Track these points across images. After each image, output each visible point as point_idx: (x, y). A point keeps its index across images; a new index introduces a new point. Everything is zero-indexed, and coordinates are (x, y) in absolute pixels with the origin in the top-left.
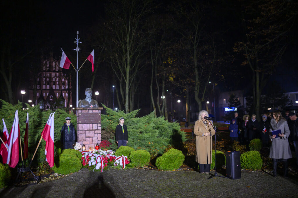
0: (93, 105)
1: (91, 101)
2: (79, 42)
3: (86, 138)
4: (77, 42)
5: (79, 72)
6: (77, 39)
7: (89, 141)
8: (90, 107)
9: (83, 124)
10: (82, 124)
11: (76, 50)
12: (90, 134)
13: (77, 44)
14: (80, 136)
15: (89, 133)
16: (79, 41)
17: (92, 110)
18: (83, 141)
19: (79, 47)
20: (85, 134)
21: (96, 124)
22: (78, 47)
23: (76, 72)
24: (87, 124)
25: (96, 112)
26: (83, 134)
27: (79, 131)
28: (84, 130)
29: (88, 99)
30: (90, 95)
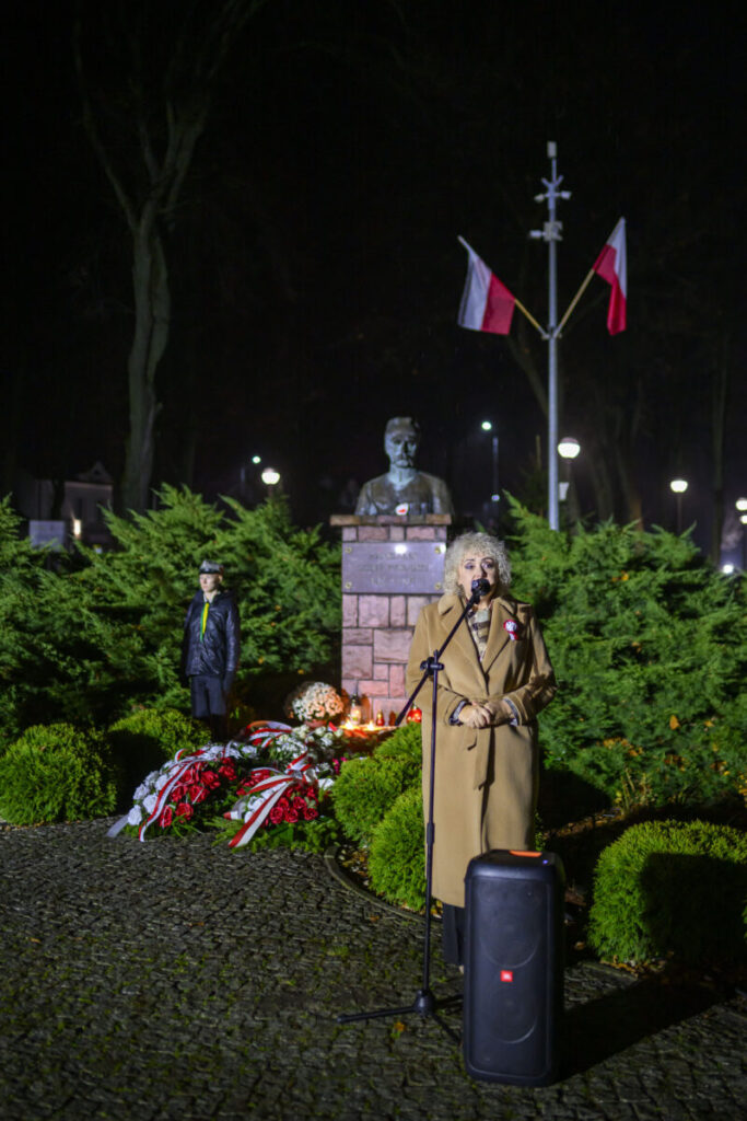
0: (409, 502)
1: (406, 481)
2: (557, 195)
3: (373, 663)
4: (552, 193)
5: (559, 341)
6: (550, 180)
7: (387, 681)
8: (395, 514)
9: (361, 598)
10: (358, 594)
11: (544, 234)
12: (393, 648)
13: (552, 206)
14: (349, 653)
15: (389, 639)
16: (561, 188)
17: (406, 526)
18: (361, 679)
19: (558, 218)
20: (372, 645)
21: (421, 601)
22: (552, 216)
23: (546, 343)
24: (379, 594)
25: (425, 539)
26: (359, 645)
27: (346, 628)
28: (365, 625)
29: (394, 472)
30: (398, 453)
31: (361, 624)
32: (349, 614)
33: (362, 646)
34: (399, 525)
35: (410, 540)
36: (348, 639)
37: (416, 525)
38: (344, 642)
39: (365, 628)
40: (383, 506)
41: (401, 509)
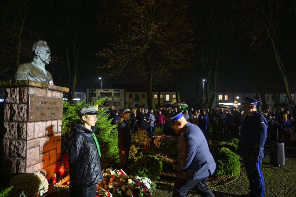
3: (40, 154)
7: (44, 160)
8: (49, 85)
9: (36, 123)
14: (31, 153)
17: (52, 91)
18: (35, 164)
20: (40, 146)
21: (56, 122)
24: (42, 121)
25: (58, 97)
26: (34, 147)
27: (29, 140)
28: (37, 137)
29: (41, 64)
30: (47, 58)
31: (36, 137)
32: (31, 133)
33: (36, 148)
34: (50, 89)
35: (54, 96)
36: (30, 146)
37: (55, 90)
38: (27, 148)
39: (37, 138)
40: (44, 79)
41: (51, 83)
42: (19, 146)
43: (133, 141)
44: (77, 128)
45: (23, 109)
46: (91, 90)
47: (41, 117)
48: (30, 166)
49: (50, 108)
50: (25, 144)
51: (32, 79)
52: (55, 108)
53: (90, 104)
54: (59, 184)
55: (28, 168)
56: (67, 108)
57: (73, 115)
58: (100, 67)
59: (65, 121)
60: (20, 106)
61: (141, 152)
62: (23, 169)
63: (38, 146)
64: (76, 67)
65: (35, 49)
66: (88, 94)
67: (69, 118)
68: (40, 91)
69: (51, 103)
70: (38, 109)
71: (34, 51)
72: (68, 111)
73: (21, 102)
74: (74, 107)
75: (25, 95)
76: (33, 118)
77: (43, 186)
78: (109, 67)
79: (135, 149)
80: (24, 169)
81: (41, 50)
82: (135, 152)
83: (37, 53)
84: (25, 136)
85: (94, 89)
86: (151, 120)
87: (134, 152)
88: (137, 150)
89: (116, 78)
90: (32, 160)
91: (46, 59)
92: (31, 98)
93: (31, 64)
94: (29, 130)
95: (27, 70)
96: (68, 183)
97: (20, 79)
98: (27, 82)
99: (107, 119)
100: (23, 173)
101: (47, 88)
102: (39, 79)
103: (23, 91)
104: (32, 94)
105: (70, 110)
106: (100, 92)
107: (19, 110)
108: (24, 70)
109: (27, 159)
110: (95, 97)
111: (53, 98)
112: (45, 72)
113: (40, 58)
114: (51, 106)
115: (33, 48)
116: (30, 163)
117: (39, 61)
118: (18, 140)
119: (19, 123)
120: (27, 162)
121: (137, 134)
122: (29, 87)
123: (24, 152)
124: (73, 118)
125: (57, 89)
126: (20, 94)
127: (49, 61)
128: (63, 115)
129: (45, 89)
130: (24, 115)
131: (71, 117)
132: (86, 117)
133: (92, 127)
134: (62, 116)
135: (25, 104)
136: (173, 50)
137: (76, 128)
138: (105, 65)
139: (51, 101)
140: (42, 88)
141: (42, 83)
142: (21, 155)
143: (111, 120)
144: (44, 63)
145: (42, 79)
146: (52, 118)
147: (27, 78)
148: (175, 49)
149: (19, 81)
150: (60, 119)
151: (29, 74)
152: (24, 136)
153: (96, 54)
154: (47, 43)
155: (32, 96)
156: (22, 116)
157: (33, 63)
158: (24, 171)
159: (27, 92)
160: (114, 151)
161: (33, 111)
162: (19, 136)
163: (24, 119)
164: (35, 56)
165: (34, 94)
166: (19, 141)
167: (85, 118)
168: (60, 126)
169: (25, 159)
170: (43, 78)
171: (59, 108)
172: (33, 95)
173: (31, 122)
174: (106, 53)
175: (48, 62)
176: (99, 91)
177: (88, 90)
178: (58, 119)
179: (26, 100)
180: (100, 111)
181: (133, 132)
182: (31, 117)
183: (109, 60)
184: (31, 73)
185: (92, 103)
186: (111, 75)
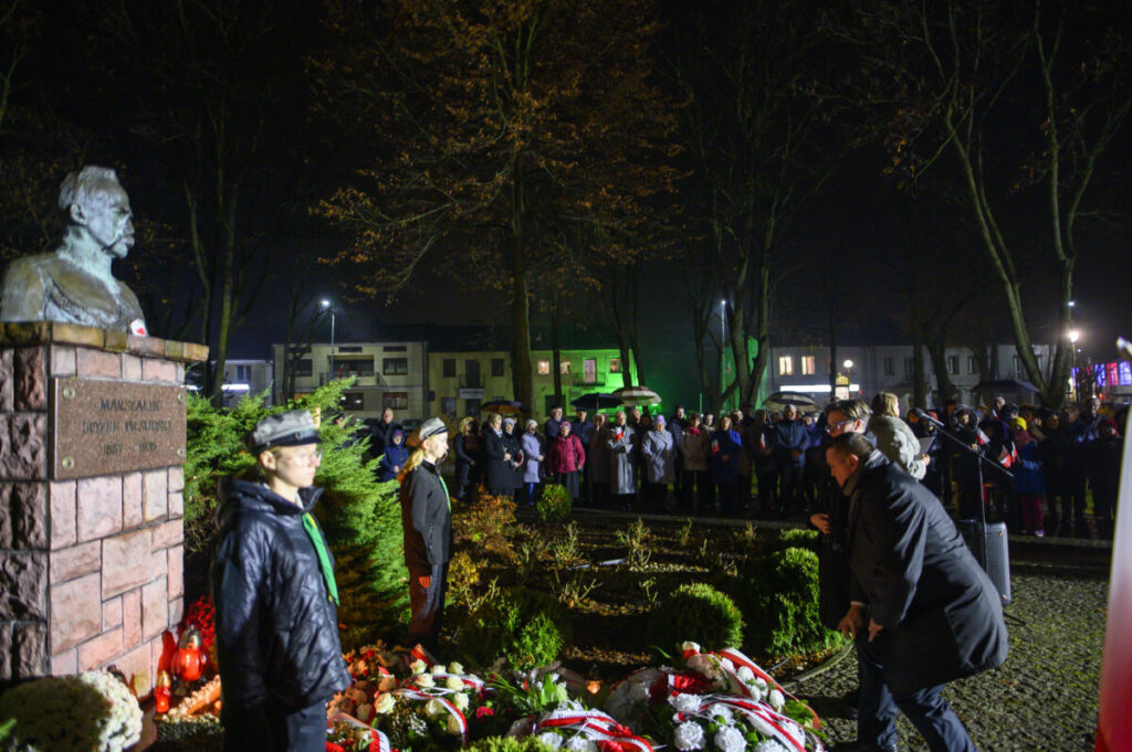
3: (102, 603)
7: (121, 626)
8: (129, 337)
9: (84, 485)
10: (78, 480)
12: (130, 564)
14: (68, 598)
15: (125, 551)
17: (142, 358)
20: (101, 571)
21: (162, 476)
24: (110, 474)
25: (164, 381)
26: (80, 577)
27: (57, 550)
28: (90, 537)
29: (94, 258)
30: (120, 232)
31: (84, 536)
32: (67, 521)
33: (86, 578)
34: (136, 354)
35: (150, 380)
36: (64, 571)
37: (155, 356)
38: (53, 581)
39: (89, 541)
40: (109, 316)
41: (138, 328)
42: (18, 573)
43: (462, 540)
44: (246, 495)
45: (33, 430)
46: (294, 351)
47: (104, 462)
48: (64, 649)
49: (137, 427)
50: (45, 564)
51: (62, 315)
52: (158, 424)
53: (290, 406)
54: (182, 713)
55: (59, 657)
56: (201, 421)
57: (226, 450)
58: (324, 260)
59: (196, 472)
60: (19, 422)
61: (494, 579)
62: (39, 662)
63: (95, 572)
64: (229, 262)
65: (70, 198)
66: (280, 364)
67: (209, 459)
68: (95, 362)
69: (140, 404)
70: (92, 431)
71: (65, 206)
72: (208, 434)
73: (22, 405)
74: (228, 418)
75: (36, 375)
76: (73, 464)
77: (123, 719)
78: (360, 258)
79: (471, 568)
80: (42, 662)
81: (96, 204)
82: (472, 580)
83: (81, 215)
84: (43, 536)
85: (304, 346)
86: (528, 457)
87: (466, 579)
88: (478, 570)
89: (389, 302)
90: (74, 627)
91: (114, 236)
92: (61, 391)
93: (57, 256)
94: (58, 510)
95: (42, 280)
96: (218, 705)
97: (17, 319)
98: (45, 328)
99: (359, 458)
100: (40, 678)
101: (123, 348)
102: (88, 313)
103: (28, 362)
104: (66, 372)
105: (215, 431)
106: (329, 357)
107: (16, 435)
108: (29, 280)
109: (53, 621)
110: (310, 375)
111: (149, 387)
112: (113, 286)
113: (90, 232)
114: (141, 416)
115: (63, 195)
116: (65, 637)
117: (86, 244)
118: (15, 552)
119: (18, 485)
120: (54, 634)
121: (477, 511)
122: (53, 348)
123: (41, 597)
124: (229, 462)
125: (164, 351)
126: (18, 376)
127: (128, 246)
128: (188, 449)
129: (116, 353)
130: (34, 455)
131: (218, 457)
132: (278, 456)
133: (302, 491)
134: (184, 455)
135: (39, 411)
136: (604, 189)
137: (240, 495)
138: (345, 253)
139: (139, 396)
140: (102, 349)
141: (105, 331)
142: (31, 610)
143: (374, 464)
144: (107, 254)
145: (104, 316)
146: (144, 464)
147: (41, 314)
148: (610, 186)
149: (12, 327)
150: (178, 466)
151: (51, 297)
152: (37, 536)
153: (310, 210)
154: (118, 174)
155: (65, 380)
156: (29, 459)
157: (63, 255)
158: (43, 671)
159: (43, 368)
160: (391, 579)
161: (69, 440)
162: (19, 535)
163: (36, 470)
164: (70, 229)
165: (74, 372)
166: (19, 557)
167: (274, 461)
168: (178, 492)
169: (46, 622)
170: (106, 311)
171: (174, 422)
172: (68, 377)
173: (62, 480)
174: (347, 207)
175: (122, 250)
176: (322, 354)
177: (279, 349)
178: (169, 467)
179: (43, 397)
180: (333, 429)
181: (463, 505)
182: (65, 463)
183: (359, 233)
184: (56, 291)
185: (300, 401)
186: (368, 290)
